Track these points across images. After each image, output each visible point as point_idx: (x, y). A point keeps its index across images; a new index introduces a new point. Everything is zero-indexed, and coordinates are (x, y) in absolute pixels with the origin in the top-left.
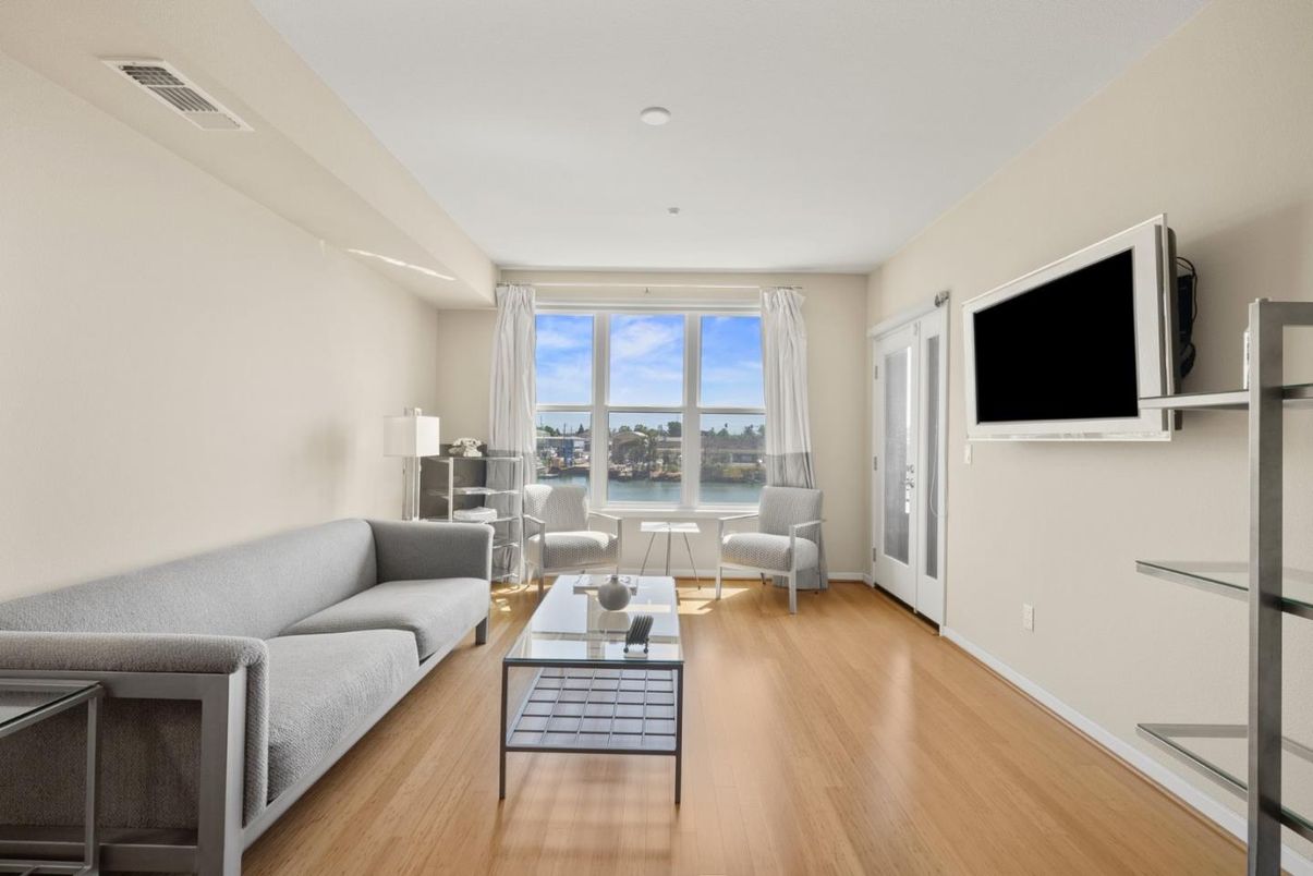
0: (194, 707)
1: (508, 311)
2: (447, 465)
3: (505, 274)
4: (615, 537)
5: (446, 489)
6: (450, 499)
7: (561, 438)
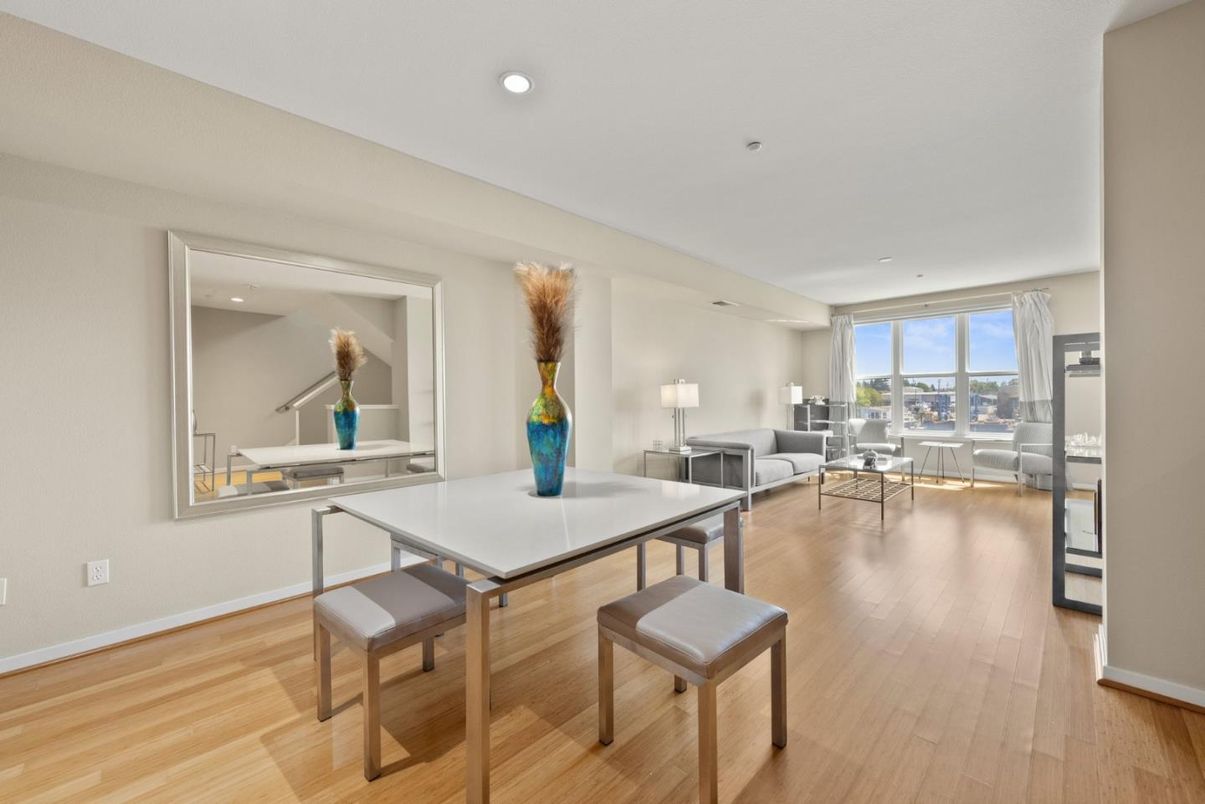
0: (740, 458)
1: (838, 329)
2: (806, 409)
3: (837, 310)
4: (900, 446)
5: (806, 420)
6: (809, 424)
7: (936, 393)
